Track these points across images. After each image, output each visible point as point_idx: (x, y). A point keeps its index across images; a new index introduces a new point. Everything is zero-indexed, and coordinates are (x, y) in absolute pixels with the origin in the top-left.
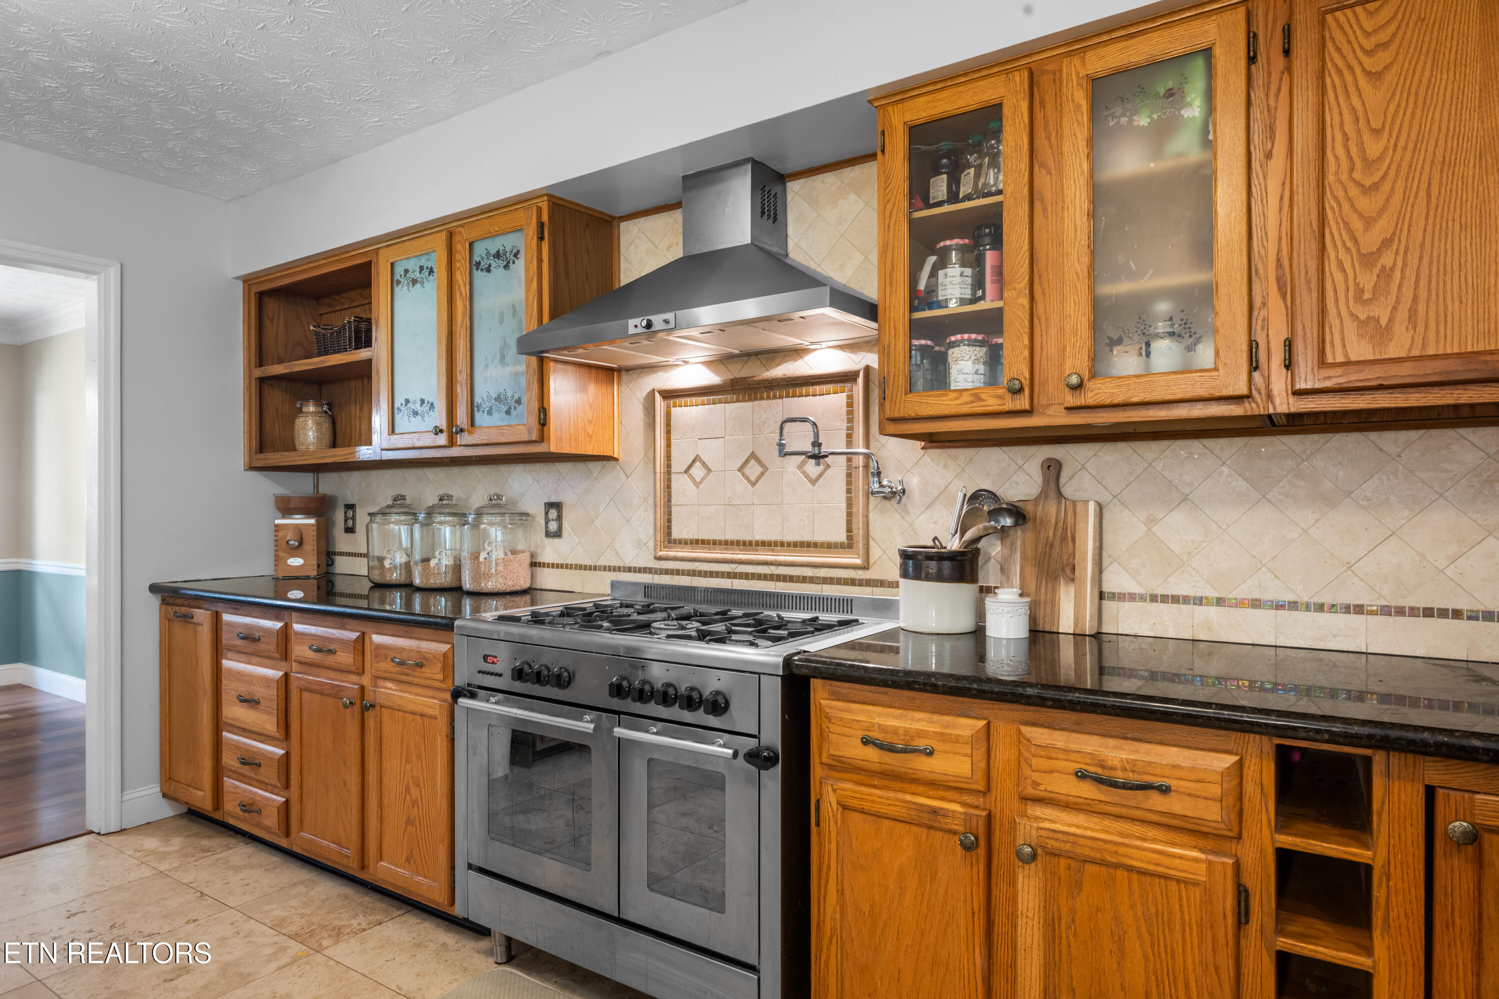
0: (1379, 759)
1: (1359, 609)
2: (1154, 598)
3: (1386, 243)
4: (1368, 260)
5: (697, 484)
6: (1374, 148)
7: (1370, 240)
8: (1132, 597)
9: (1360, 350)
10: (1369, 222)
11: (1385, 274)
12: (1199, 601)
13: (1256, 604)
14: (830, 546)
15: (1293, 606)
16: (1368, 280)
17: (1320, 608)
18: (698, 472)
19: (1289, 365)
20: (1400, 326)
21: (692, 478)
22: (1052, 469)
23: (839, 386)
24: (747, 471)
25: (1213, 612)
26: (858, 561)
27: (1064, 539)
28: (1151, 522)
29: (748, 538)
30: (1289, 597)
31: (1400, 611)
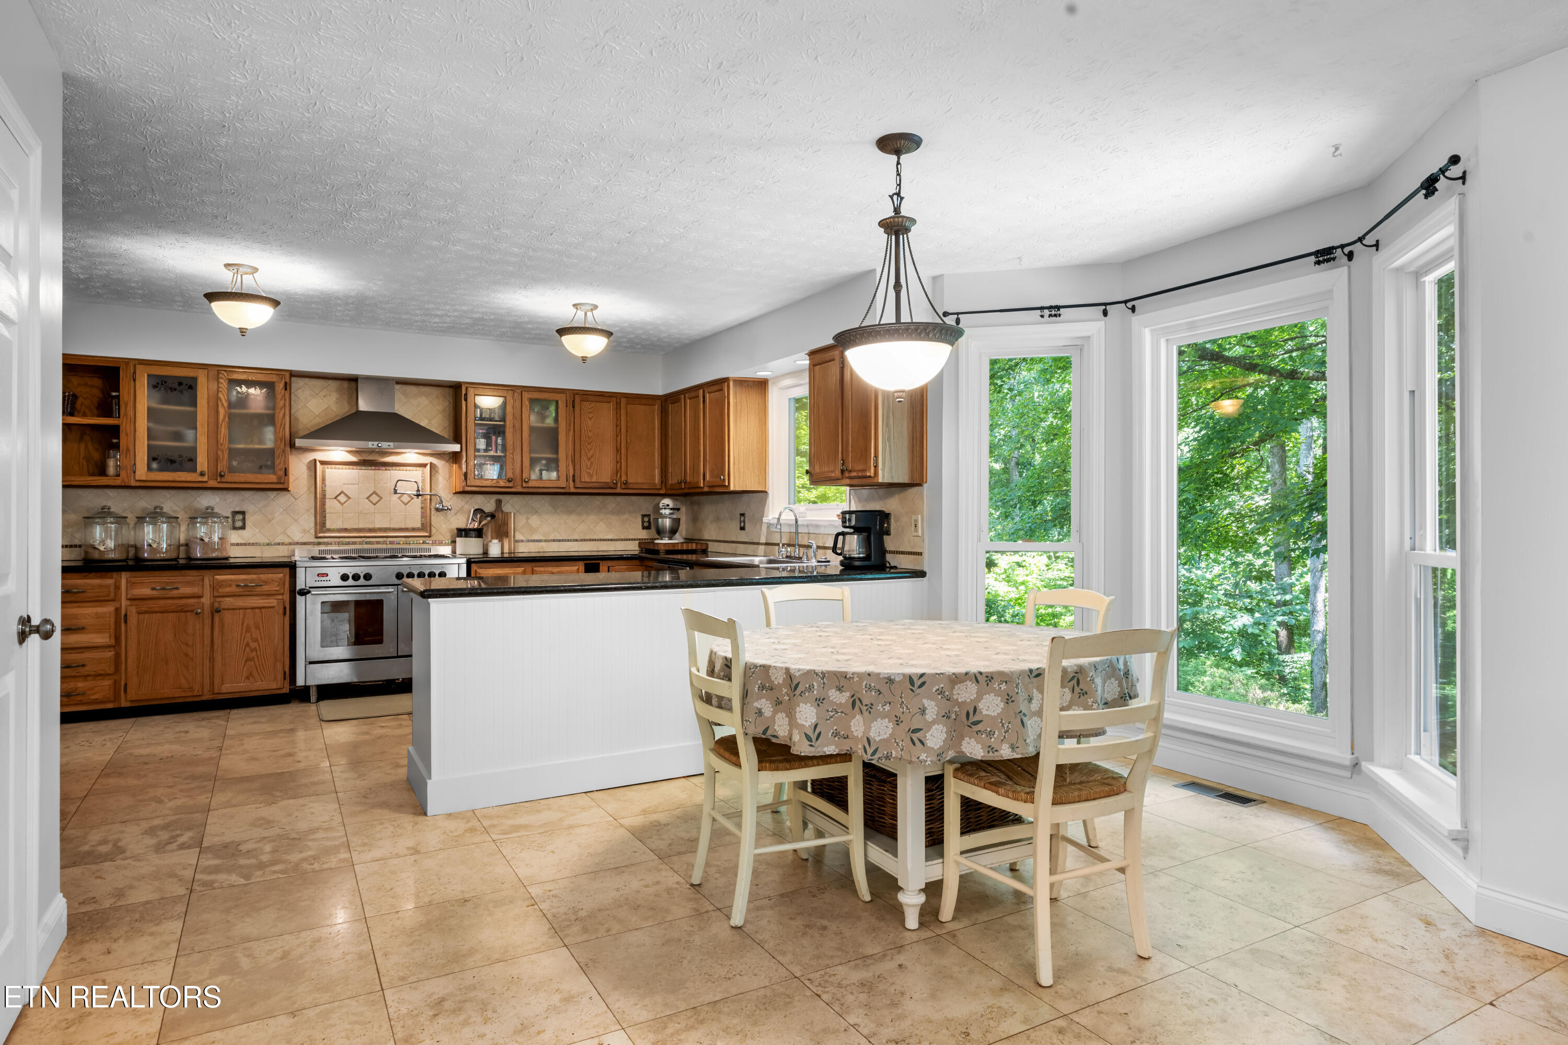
0: (601, 562)
1: (576, 540)
2: (528, 541)
3: (592, 456)
4: (589, 459)
5: (342, 504)
6: (590, 435)
7: (589, 455)
8: (522, 541)
9: (587, 480)
10: (589, 451)
11: (592, 463)
12: (540, 541)
13: (554, 541)
14: (414, 530)
15: (562, 541)
16: (589, 464)
17: (568, 541)
18: (342, 498)
19: (574, 481)
20: (594, 475)
21: (339, 501)
22: (499, 502)
23: (418, 468)
24: (371, 499)
25: (543, 544)
26: (427, 534)
27: (504, 524)
28: (527, 519)
29: (371, 526)
30: (561, 538)
31: (585, 540)
